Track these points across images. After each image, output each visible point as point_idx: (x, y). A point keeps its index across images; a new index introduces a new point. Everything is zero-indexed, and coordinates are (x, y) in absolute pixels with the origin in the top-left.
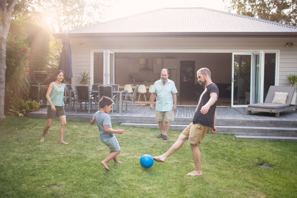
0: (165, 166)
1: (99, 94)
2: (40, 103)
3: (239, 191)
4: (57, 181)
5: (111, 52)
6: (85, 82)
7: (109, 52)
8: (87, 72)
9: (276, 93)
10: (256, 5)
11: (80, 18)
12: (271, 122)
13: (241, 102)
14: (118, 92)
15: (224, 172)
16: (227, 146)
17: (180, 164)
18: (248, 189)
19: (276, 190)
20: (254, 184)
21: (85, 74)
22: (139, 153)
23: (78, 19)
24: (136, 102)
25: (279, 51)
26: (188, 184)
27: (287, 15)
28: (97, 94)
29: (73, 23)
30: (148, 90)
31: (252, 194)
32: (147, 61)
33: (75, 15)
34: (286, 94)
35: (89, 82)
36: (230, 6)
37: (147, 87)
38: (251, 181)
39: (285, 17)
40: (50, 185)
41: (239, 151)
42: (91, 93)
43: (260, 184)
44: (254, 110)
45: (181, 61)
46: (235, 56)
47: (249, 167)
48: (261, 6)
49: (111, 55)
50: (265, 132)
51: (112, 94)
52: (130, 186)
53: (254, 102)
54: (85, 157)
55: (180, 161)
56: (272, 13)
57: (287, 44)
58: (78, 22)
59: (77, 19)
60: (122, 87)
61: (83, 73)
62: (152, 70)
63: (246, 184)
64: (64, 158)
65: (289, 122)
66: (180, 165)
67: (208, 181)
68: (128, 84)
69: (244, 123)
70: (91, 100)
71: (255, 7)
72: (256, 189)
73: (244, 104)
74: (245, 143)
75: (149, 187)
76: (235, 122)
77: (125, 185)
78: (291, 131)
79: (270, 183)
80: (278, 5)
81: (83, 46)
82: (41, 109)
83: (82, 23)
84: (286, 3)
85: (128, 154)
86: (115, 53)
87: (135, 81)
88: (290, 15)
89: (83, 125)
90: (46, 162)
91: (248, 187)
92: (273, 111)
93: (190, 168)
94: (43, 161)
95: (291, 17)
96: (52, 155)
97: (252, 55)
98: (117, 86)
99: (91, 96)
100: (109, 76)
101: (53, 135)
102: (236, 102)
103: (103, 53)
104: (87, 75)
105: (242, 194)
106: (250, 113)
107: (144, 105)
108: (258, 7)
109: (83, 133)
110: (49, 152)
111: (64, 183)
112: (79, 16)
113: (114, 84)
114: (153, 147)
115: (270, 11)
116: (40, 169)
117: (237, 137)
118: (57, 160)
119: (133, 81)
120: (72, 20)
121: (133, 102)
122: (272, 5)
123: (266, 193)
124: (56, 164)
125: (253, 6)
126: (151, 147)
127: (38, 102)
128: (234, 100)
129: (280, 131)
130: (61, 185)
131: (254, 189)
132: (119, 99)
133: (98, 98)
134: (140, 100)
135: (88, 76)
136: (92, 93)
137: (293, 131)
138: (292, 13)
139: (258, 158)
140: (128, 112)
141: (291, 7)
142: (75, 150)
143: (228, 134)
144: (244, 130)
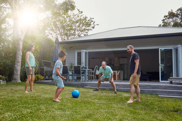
5: (86, 51)
49: (86, 53)
51: (81, 71)
86: (89, 52)
97: (173, 49)
100: (84, 64)
143: (154, 94)
144: (166, 92)
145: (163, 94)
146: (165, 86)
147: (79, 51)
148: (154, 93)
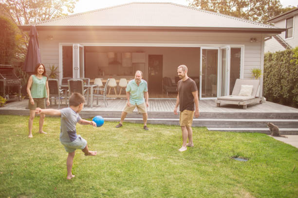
0: (143, 164)
1: (69, 88)
2: (5, 99)
3: (222, 189)
4: (26, 190)
5: (81, 46)
6: (54, 75)
7: (79, 45)
8: (55, 66)
9: (242, 86)
10: (217, 3)
11: (48, 10)
12: (240, 114)
13: (209, 94)
14: (89, 86)
15: (203, 168)
16: (201, 139)
17: (158, 161)
18: (231, 186)
19: (258, 185)
20: (236, 180)
21: (53, 67)
22: (115, 151)
23: (46, 12)
24: (107, 96)
25: (244, 45)
26: (170, 184)
27: (246, 13)
28: (67, 88)
29: (40, 16)
30: (118, 83)
31: (236, 191)
32: (116, 54)
33: (42, 7)
34: (252, 86)
35: (58, 76)
36: (194, 3)
37: (118, 81)
38: (232, 176)
39: (244, 15)
40: (18, 195)
41: (213, 144)
42: (60, 87)
43: (241, 179)
44: (223, 103)
45: (149, 55)
46: (203, 50)
47: (226, 162)
48: (222, 4)
49: (81, 48)
50: (235, 124)
51: (83, 89)
52: (109, 190)
53: (221, 94)
54: (57, 158)
55: (157, 158)
56: (232, 10)
57: (251, 39)
58: (46, 15)
59: (44, 12)
60: (92, 81)
61: (51, 67)
62: (121, 64)
63: (228, 181)
64: (33, 159)
65: (256, 114)
66: (158, 163)
67: (190, 180)
68: (98, 77)
69: (215, 115)
70: (61, 94)
71: (217, 5)
72: (238, 185)
73: (211, 96)
74: (218, 136)
75: (130, 191)
76: (206, 115)
77: (104, 190)
78: (259, 122)
79: (250, 178)
80: (238, 4)
81: (52, 39)
82: (7, 104)
83: (50, 16)
84: (244, 2)
85: (103, 152)
86: (85, 47)
87: (105, 75)
88: (248, 13)
89: (53, 120)
90: (13, 165)
91: (231, 184)
92: (241, 103)
93: (169, 165)
94: (9, 165)
95: (249, 15)
96: (20, 157)
97: (219, 49)
98: (88, 80)
99: (60, 90)
100: (79, 70)
101: (20, 133)
102: (204, 94)
103: (72, 46)
104: (56, 68)
105: (227, 193)
106: (219, 106)
107: (115, 98)
108: (220, 5)
109: (53, 131)
110: (17, 153)
111: (34, 191)
112: (46, 9)
113: (84, 78)
114: (128, 143)
115: (230, 9)
116: (5, 175)
117: (209, 129)
118: (26, 163)
119: (102, 75)
120: (39, 13)
121: (104, 96)
122: (232, 4)
123: (249, 190)
124: (24, 168)
125: (214, 4)
126: (126, 144)
127: (4, 98)
128: (202, 93)
129: (248, 123)
130: (30, 193)
131: (237, 186)
132: (90, 93)
133: (68, 92)
134: (110, 94)
135: (57, 71)
136: (62, 88)
137: (261, 122)
138: (250, 11)
139: (233, 151)
140: (99, 106)
141: (250, 5)
142: (45, 150)
143: (200, 127)
144: (216, 122)
145: (213, 126)
146: (214, 114)
147: (68, 44)
148: (201, 125)
